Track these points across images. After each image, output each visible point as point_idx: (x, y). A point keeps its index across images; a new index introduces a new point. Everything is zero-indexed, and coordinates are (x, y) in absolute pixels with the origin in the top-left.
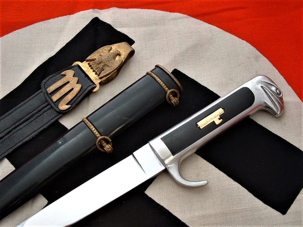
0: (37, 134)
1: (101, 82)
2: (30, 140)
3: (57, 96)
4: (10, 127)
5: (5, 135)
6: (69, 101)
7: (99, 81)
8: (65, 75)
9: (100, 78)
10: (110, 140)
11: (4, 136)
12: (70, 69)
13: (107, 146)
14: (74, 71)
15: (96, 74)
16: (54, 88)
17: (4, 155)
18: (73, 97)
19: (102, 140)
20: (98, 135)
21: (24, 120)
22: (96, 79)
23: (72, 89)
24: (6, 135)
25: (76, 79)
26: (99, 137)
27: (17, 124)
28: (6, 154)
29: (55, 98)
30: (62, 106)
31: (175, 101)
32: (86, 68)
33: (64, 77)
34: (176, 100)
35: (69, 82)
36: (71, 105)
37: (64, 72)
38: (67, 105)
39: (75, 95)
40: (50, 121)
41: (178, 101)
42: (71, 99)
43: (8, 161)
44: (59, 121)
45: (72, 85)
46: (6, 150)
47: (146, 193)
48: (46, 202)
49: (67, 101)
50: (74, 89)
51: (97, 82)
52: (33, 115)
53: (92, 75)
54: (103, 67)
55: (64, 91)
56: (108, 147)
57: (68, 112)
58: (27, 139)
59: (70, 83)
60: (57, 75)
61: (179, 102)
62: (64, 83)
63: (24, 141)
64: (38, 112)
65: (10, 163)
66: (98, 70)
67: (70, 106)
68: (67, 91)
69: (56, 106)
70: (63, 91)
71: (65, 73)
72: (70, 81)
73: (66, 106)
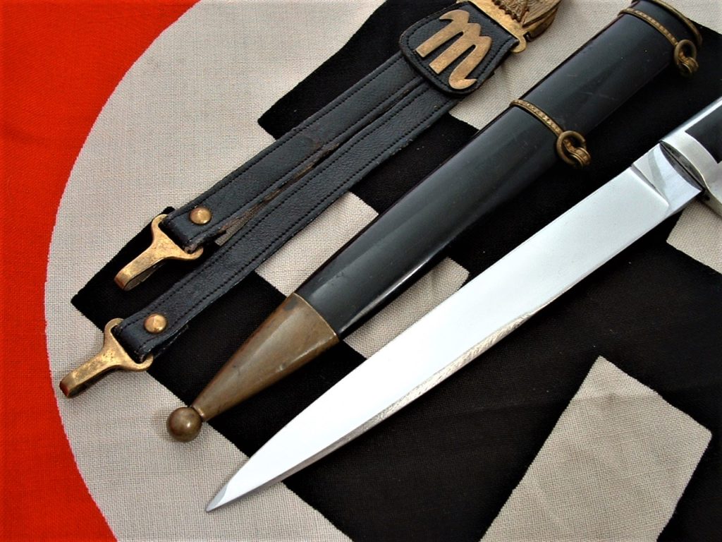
0: (411, 140)
1: (528, 33)
2: (398, 154)
3: (443, 63)
4: (346, 129)
5: (337, 145)
6: (471, 70)
7: (524, 32)
8: (450, 21)
9: (524, 26)
10: (583, 140)
11: (336, 149)
12: (457, 9)
13: (578, 151)
14: (467, 13)
15: (515, 17)
16: (431, 46)
17: (346, 186)
18: (478, 63)
19: (566, 141)
20: (558, 130)
21: (372, 113)
22: (515, 28)
23: (473, 47)
24: (340, 146)
25: (477, 27)
26: (559, 134)
27: (359, 123)
28: (351, 183)
29: (438, 65)
30: (457, 80)
31: (692, 65)
32: (489, 7)
33: (448, 24)
34: (692, 61)
35: (461, 34)
36: (477, 78)
37: (446, 14)
38: (467, 78)
39: (481, 58)
40: (433, 113)
41: (697, 63)
42: (475, 66)
43: (358, 198)
44: (450, 115)
45: (470, 38)
46: (349, 175)
47: (670, 244)
48: (465, 273)
49: (467, 70)
50: (476, 47)
51: (519, 33)
52: (393, 103)
53: (506, 21)
54: (527, 4)
55: (455, 50)
56: (580, 154)
57: (471, 92)
58: (391, 151)
59: (464, 35)
60: (431, 20)
61: (697, 65)
62: (452, 36)
63: (386, 155)
64: (404, 97)
65: (362, 201)
66: (517, 9)
67: (475, 80)
68: (462, 52)
69: (442, 83)
70: (453, 52)
71: (450, 16)
72: (464, 31)
73: (466, 80)
